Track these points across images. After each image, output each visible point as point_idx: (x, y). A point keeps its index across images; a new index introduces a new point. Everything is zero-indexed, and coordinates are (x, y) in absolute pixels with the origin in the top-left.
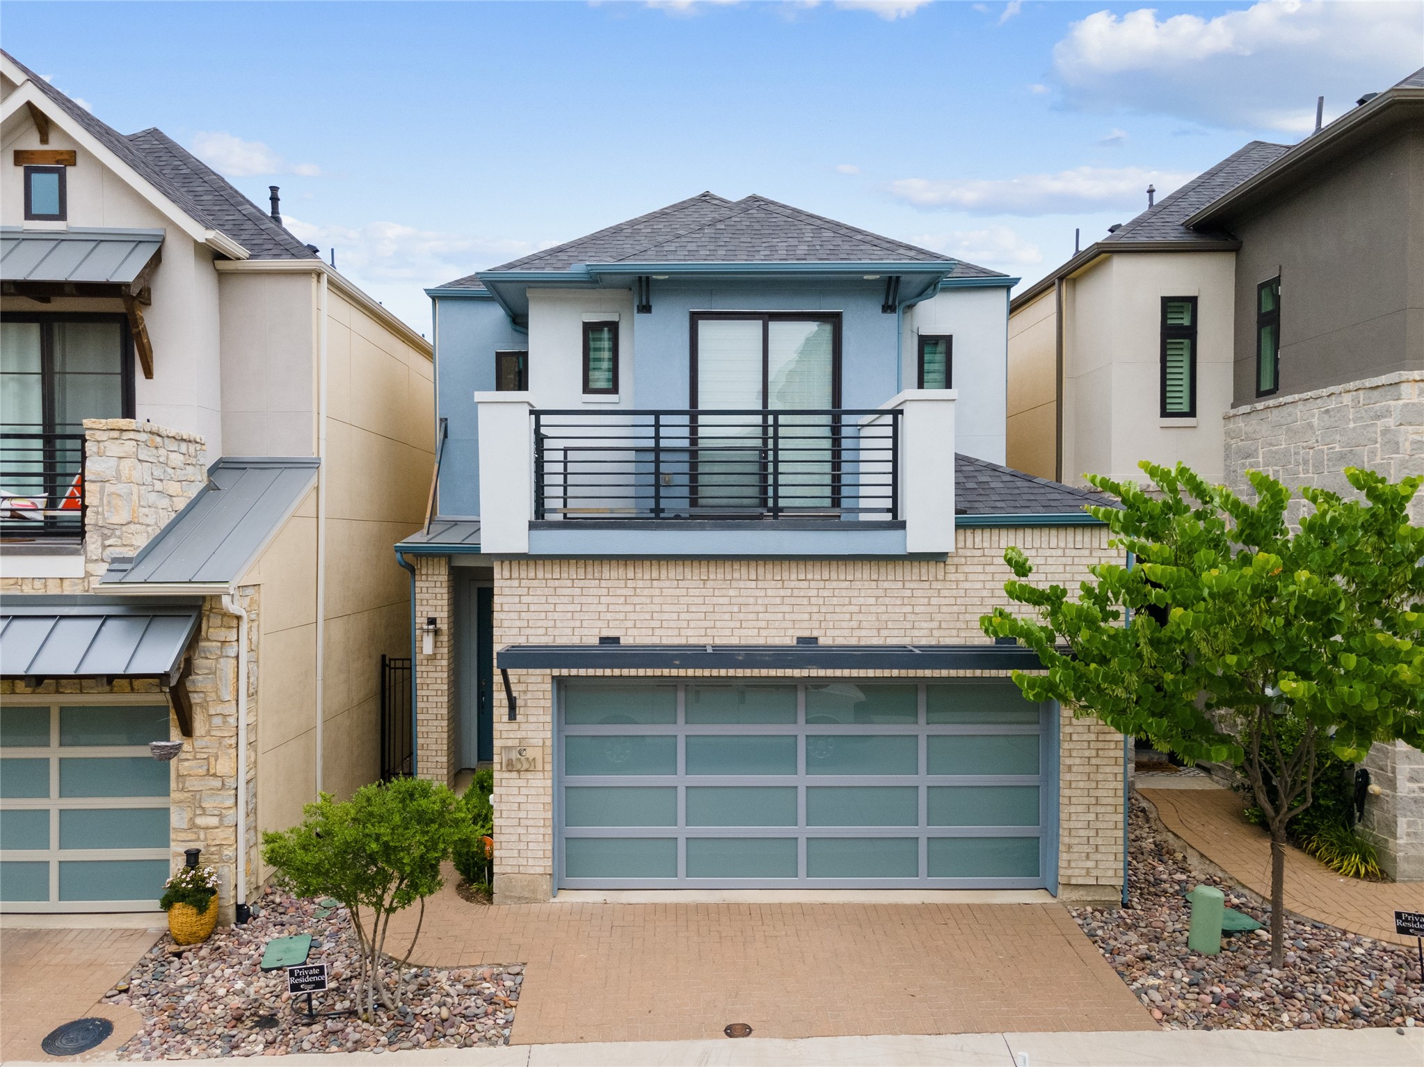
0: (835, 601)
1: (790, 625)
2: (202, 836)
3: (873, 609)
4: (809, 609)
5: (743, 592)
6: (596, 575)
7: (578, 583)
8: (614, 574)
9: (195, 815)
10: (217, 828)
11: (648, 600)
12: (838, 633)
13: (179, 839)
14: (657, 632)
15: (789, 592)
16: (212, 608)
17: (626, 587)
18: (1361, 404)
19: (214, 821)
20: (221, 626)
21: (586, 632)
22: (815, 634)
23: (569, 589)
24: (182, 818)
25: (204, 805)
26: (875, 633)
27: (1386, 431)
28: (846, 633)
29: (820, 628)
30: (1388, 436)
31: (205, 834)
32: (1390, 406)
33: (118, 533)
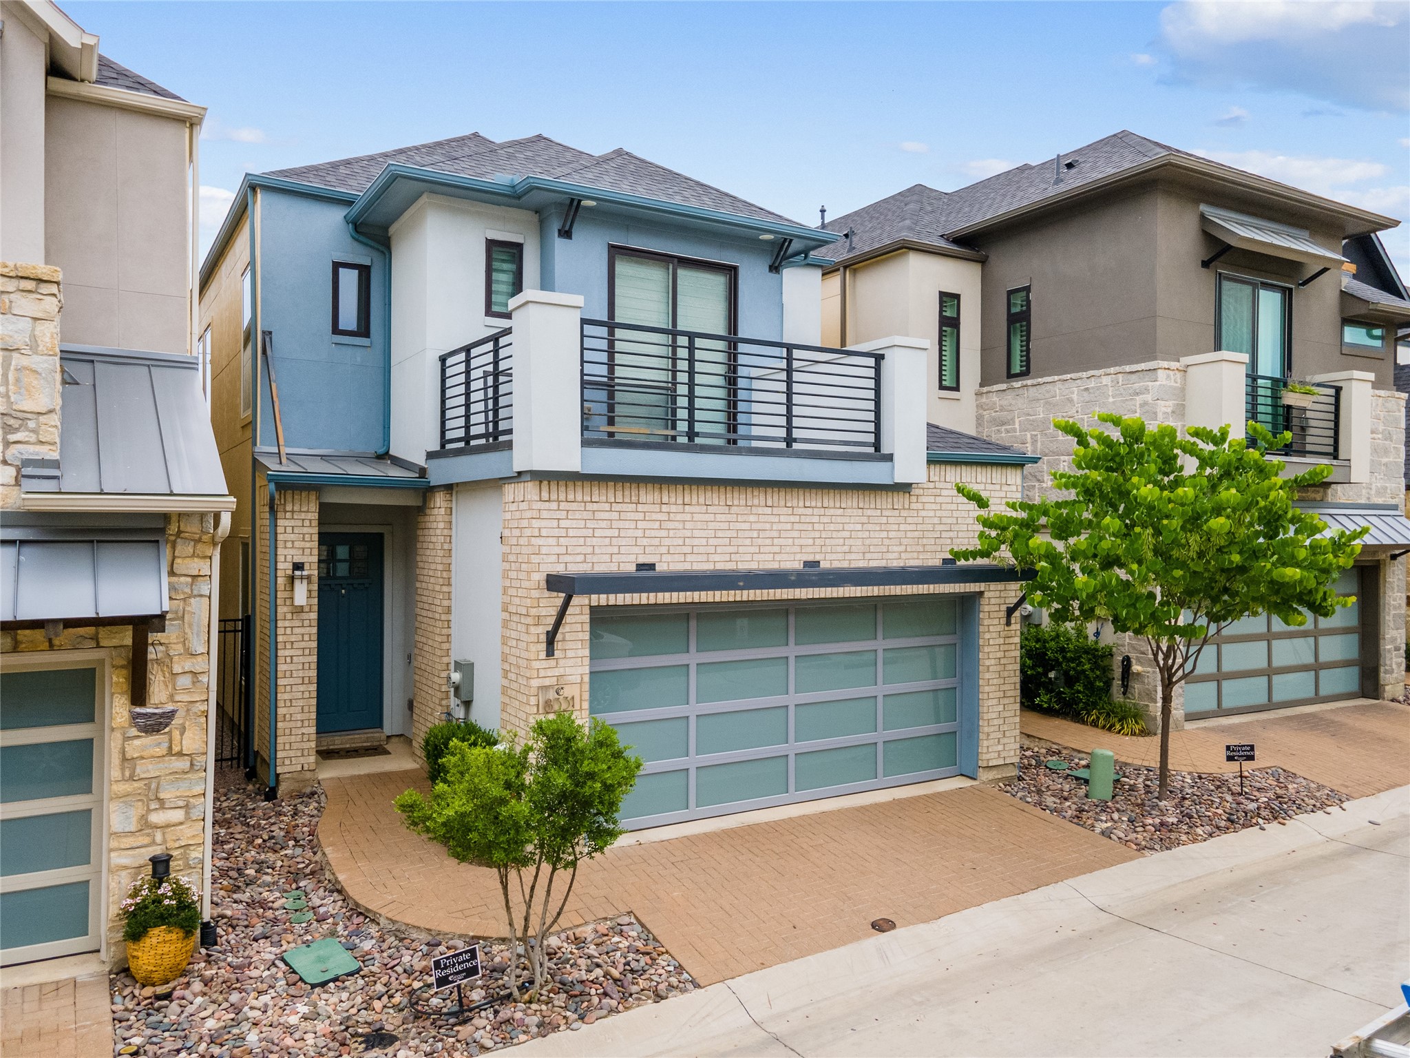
0: (832, 527)
1: (797, 549)
2: (159, 838)
3: (860, 534)
4: (813, 534)
5: (762, 518)
6: (633, 498)
7: (616, 507)
8: (650, 498)
9: (149, 811)
10: (181, 823)
11: (681, 526)
12: (834, 556)
13: (123, 847)
14: (689, 558)
15: (797, 519)
16: (179, 532)
17: (661, 512)
18: (1120, 384)
19: (178, 815)
20: (193, 556)
21: (623, 558)
22: (817, 558)
23: (607, 513)
24: (128, 818)
25: (162, 796)
26: (860, 556)
27: (1145, 404)
28: (840, 556)
29: (821, 552)
30: (1146, 407)
31: (164, 834)
32: (1148, 386)
33: (31, 424)
